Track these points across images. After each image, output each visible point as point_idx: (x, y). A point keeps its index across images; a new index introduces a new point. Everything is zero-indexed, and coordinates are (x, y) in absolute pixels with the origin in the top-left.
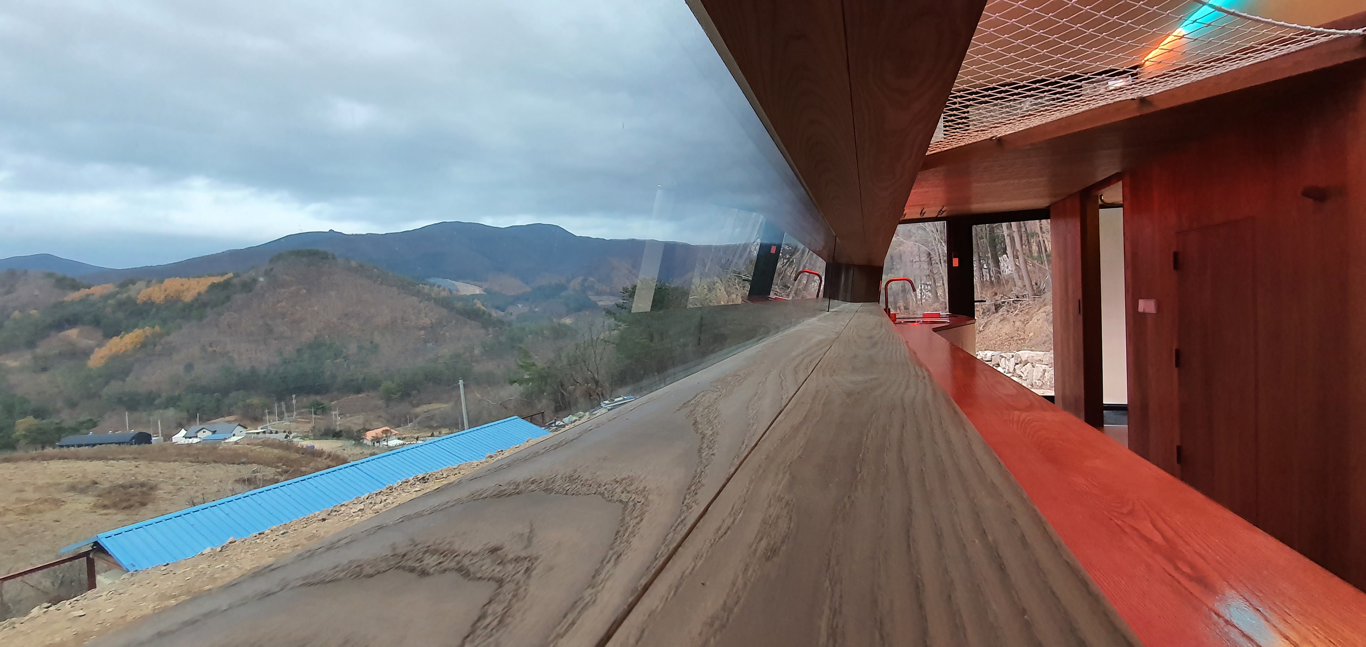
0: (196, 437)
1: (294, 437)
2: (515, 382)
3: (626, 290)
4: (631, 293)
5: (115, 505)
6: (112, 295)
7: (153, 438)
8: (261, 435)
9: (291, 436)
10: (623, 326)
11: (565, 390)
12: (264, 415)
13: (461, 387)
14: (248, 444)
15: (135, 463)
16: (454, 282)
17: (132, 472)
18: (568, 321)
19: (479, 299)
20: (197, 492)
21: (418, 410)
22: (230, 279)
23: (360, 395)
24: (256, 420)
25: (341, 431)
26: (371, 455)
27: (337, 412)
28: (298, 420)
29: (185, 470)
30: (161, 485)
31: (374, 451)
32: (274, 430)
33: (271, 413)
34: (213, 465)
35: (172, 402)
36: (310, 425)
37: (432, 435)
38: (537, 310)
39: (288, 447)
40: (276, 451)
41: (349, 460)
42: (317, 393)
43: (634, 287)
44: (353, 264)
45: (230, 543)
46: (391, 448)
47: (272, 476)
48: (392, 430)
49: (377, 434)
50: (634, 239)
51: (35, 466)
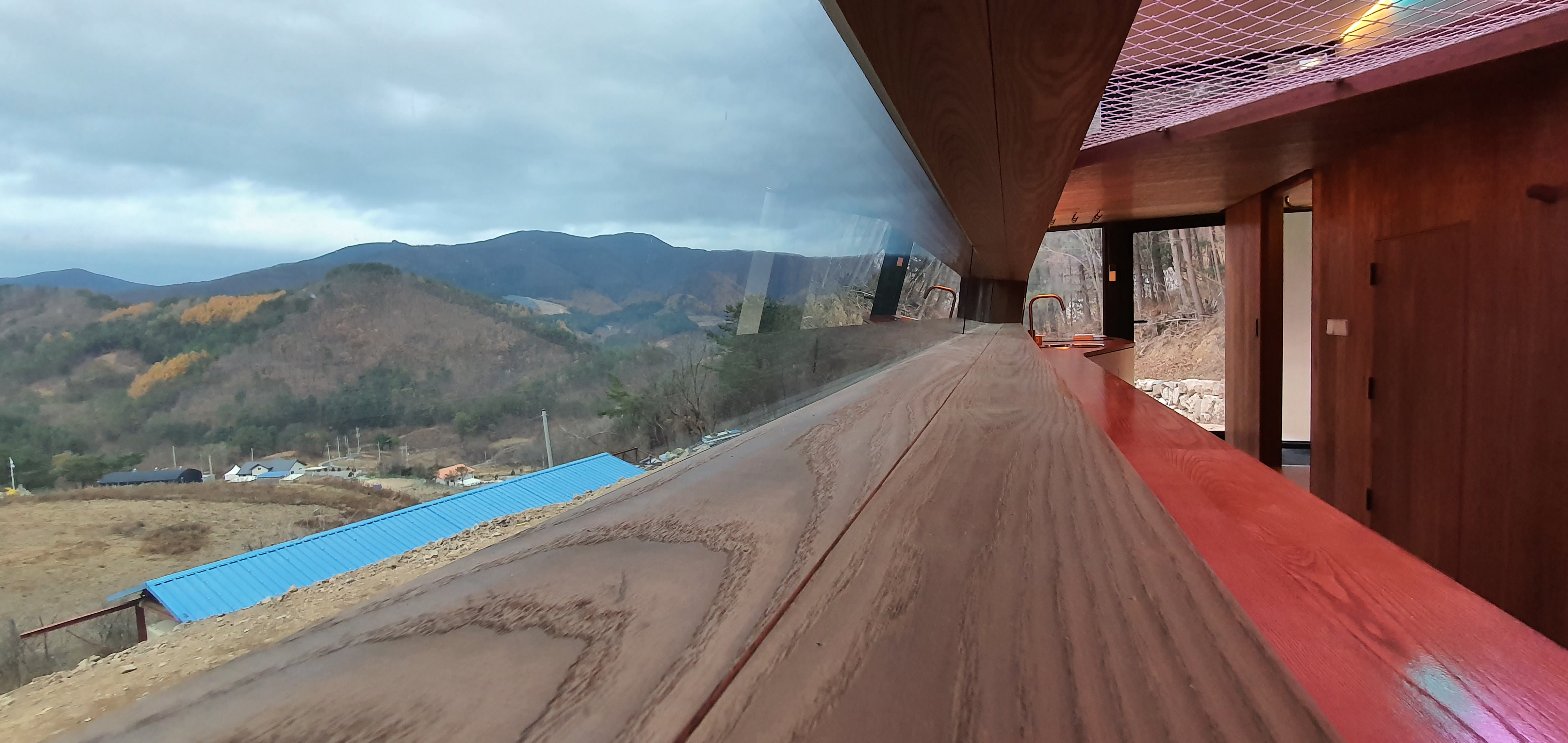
0: (251, 474)
1: (359, 475)
2: (604, 414)
3: (730, 309)
4: (736, 312)
5: (164, 550)
6: (152, 316)
7: (204, 476)
8: (321, 473)
9: (356, 474)
10: (727, 350)
11: (662, 423)
12: (325, 450)
13: (545, 419)
14: (308, 483)
15: (184, 503)
16: (533, 300)
17: (181, 513)
18: (664, 344)
19: (563, 320)
20: (253, 535)
21: (496, 445)
22: (284, 296)
23: (431, 428)
24: (317, 455)
25: (410, 469)
26: (445, 495)
27: (406, 447)
28: (364, 456)
29: (239, 510)
30: (214, 528)
31: (448, 491)
32: (336, 467)
33: (333, 448)
34: (270, 505)
35: (223, 435)
36: (376, 462)
37: (513, 474)
38: (629, 332)
39: (352, 486)
40: (339, 491)
41: (420, 501)
42: (384, 425)
43: (740, 306)
44: (421, 279)
45: (292, 592)
46: (467, 488)
47: (335, 518)
48: (468, 468)
49: (450, 471)
50: (738, 252)
51: (75, 506)
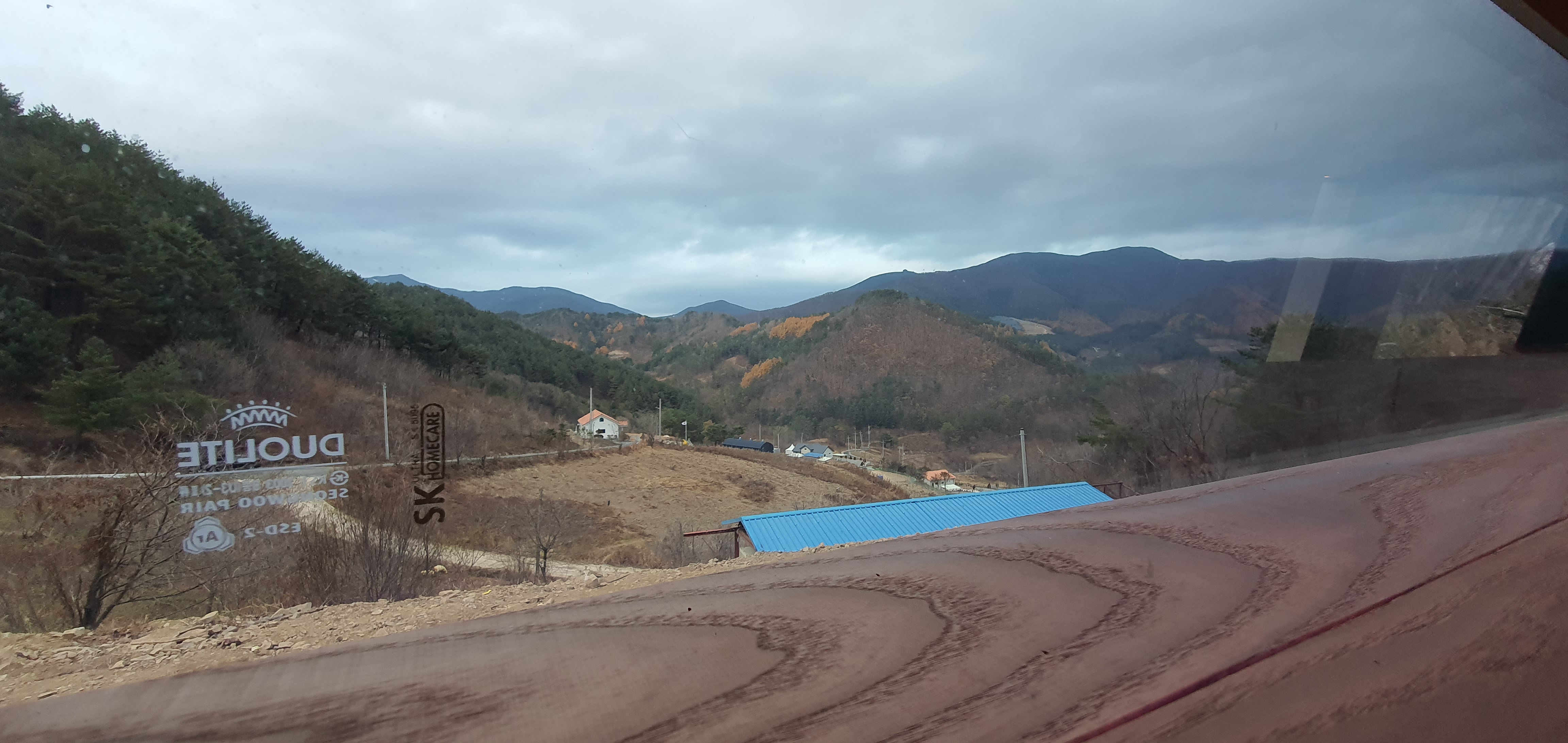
0: (800, 452)
1: (867, 466)
2: (1085, 441)
3: (1257, 331)
5: (751, 497)
6: (754, 332)
7: (774, 449)
8: (843, 459)
9: (866, 463)
11: (1154, 460)
12: (846, 441)
13: (1022, 438)
14: (834, 465)
15: (763, 466)
16: (1018, 320)
17: (761, 473)
18: (1162, 371)
19: (1046, 341)
20: (799, 499)
21: (976, 457)
22: (828, 318)
23: (923, 434)
24: (841, 445)
25: (905, 467)
26: (930, 495)
27: (902, 448)
28: (873, 450)
29: (793, 478)
30: (778, 488)
31: (933, 491)
32: (853, 456)
33: (852, 440)
34: (810, 478)
35: (786, 421)
36: (882, 456)
37: (989, 487)
38: (1119, 355)
39: (863, 473)
40: (854, 475)
41: (910, 496)
42: (888, 426)
44: (922, 302)
45: (821, 547)
46: (947, 492)
47: (850, 497)
48: (950, 474)
49: (936, 475)
51: (711, 457)
